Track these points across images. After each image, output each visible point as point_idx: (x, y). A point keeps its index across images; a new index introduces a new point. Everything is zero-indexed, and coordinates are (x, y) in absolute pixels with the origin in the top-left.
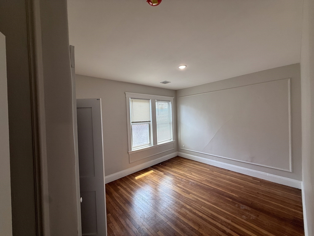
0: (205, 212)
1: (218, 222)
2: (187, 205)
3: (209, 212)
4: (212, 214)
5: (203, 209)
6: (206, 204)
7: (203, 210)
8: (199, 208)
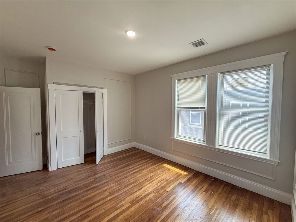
0: (96, 211)
1: (77, 218)
2: (112, 197)
3: (93, 214)
4: (89, 216)
5: (101, 210)
6: (106, 216)
7: (99, 210)
8: (105, 207)
